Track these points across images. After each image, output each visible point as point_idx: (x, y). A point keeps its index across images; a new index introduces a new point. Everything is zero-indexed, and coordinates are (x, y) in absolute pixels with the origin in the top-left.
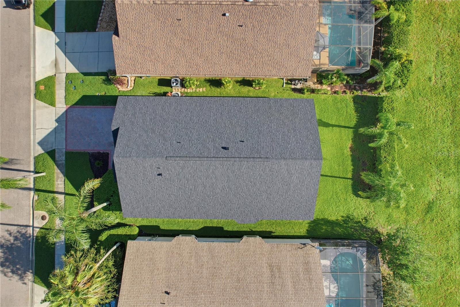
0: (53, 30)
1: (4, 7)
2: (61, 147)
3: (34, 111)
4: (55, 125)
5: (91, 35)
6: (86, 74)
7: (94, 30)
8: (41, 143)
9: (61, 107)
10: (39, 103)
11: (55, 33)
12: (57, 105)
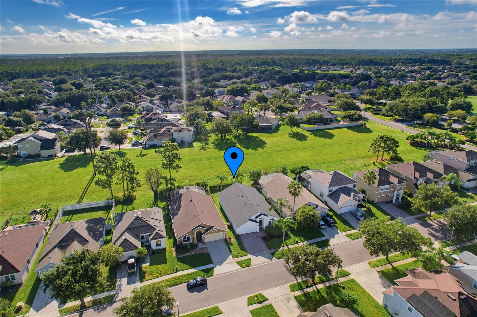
0: (214, 268)
1: (207, 289)
2: (268, 252)
3: (256, 265)
4: (259, 256)
5: (211, 255)
6: (231, 251)
7: (209, 254)
8: (271, 260)
9: (249, 256)
10: (252, 264)
11: (216, 267)
12: (250, 258)
